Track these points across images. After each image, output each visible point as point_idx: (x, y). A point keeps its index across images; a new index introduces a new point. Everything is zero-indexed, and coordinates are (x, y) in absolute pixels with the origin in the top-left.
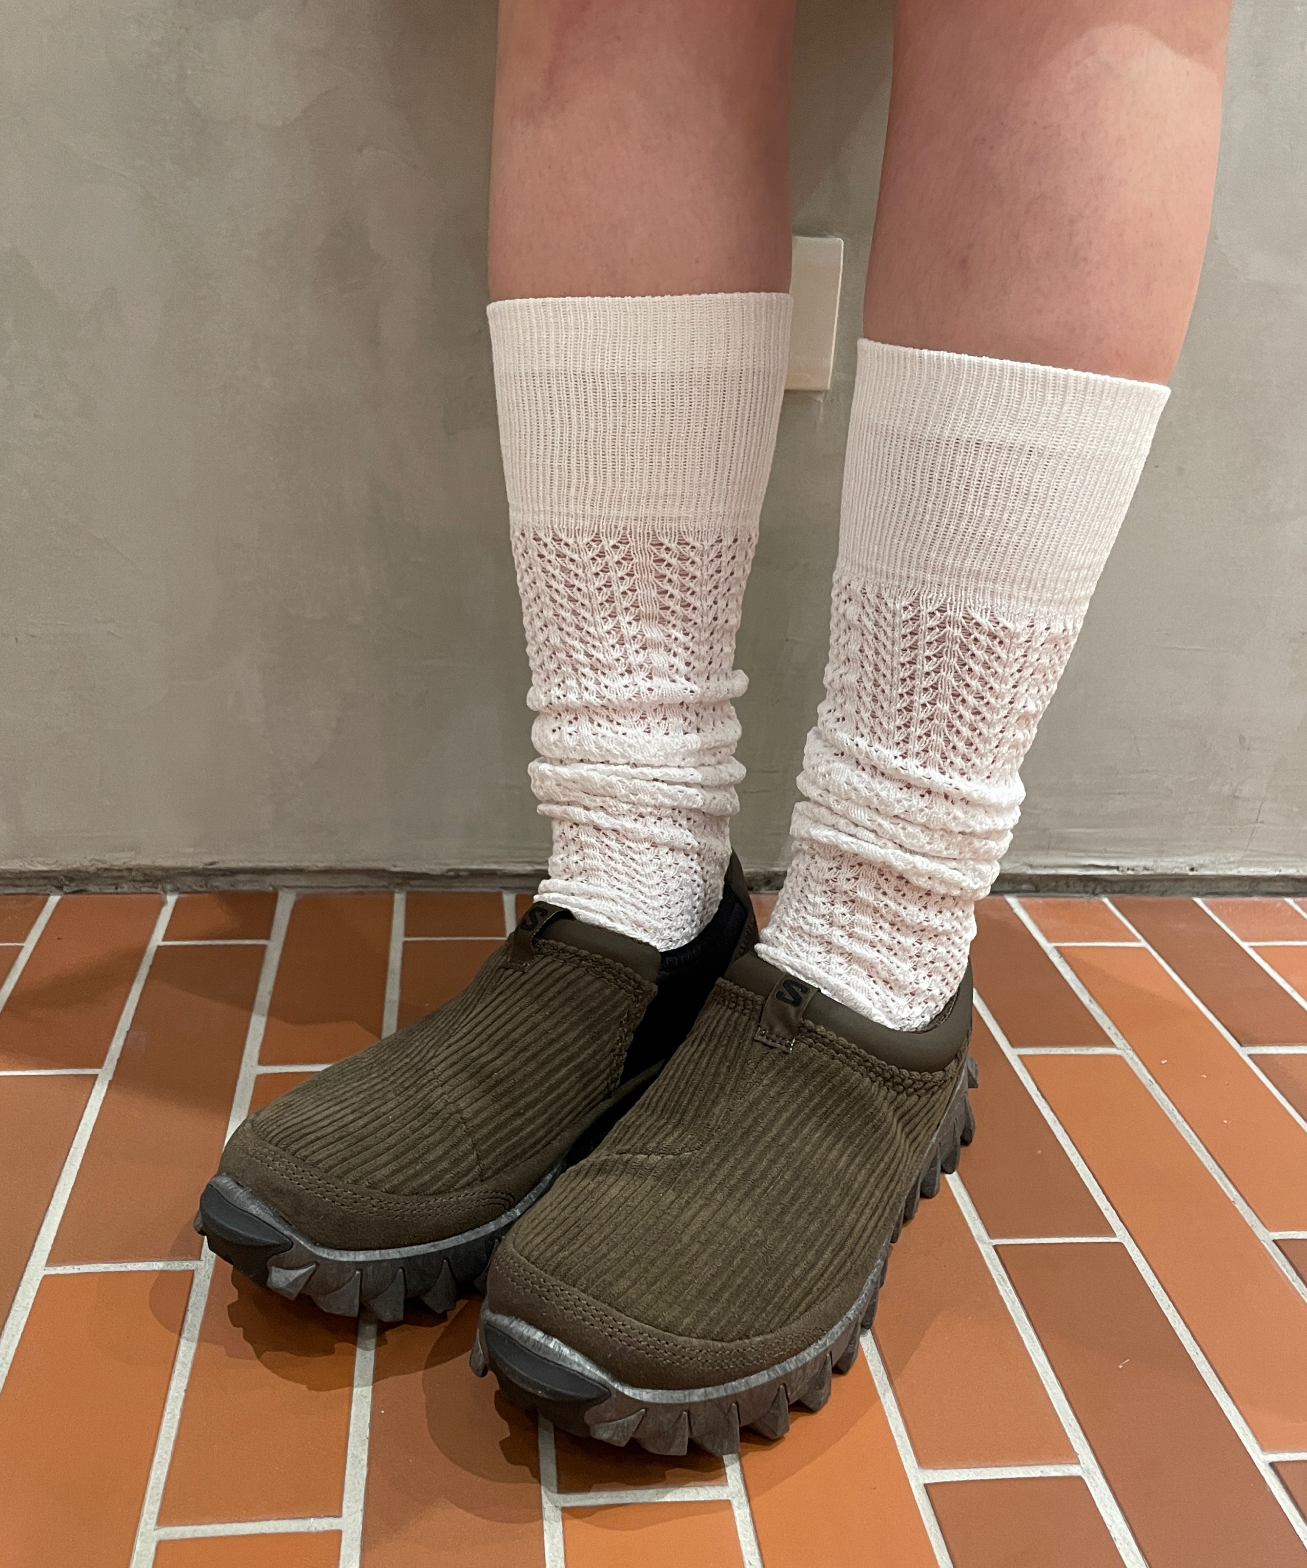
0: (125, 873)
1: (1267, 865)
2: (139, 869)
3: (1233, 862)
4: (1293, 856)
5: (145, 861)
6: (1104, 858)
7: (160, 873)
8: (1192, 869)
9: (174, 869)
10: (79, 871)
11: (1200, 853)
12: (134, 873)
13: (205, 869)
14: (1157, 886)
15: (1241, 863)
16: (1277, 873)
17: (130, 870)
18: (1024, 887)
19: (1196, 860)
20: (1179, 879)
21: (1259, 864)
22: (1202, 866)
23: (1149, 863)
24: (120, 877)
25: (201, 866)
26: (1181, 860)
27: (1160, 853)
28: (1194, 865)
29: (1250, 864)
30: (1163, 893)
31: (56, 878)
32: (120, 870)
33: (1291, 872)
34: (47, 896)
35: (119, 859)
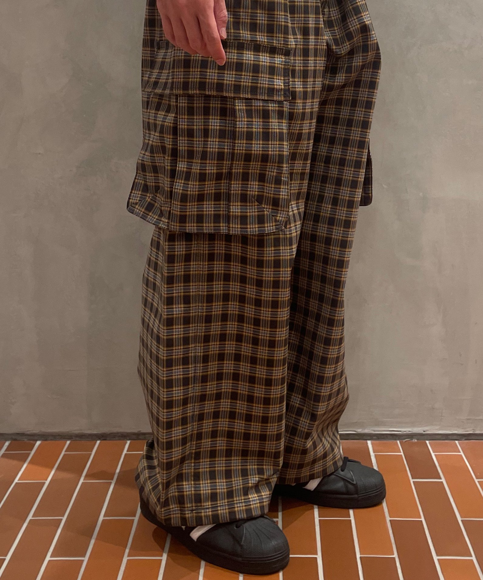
1: (448, 430)
2: (120, 433)
3: (437, 429)
4: (456, 427)
5: (122, 430)
6: (396, 428)
7: (126, 434)
8: (424, 432)
9: (129, 433)
10: (105, 433)
11: (426, 426)
13: (137, 433)
14: (416, 437)
15: (440, 430)
16: (451, 433)
17: (118, 433)
18: (374, 438)
19: (425, 428)
21: (445, 430)
22: (427, 430)
23: (410, 430)
24: (115, 435)
26: (420, 429)
27: (413, 426)
28: (425, 430)
29: (442, 430)
30: (418, 439)
31: (100, 435)
32: (115, 433)
33: (456, 432)
34: (97, 440)
35: (116, 430)
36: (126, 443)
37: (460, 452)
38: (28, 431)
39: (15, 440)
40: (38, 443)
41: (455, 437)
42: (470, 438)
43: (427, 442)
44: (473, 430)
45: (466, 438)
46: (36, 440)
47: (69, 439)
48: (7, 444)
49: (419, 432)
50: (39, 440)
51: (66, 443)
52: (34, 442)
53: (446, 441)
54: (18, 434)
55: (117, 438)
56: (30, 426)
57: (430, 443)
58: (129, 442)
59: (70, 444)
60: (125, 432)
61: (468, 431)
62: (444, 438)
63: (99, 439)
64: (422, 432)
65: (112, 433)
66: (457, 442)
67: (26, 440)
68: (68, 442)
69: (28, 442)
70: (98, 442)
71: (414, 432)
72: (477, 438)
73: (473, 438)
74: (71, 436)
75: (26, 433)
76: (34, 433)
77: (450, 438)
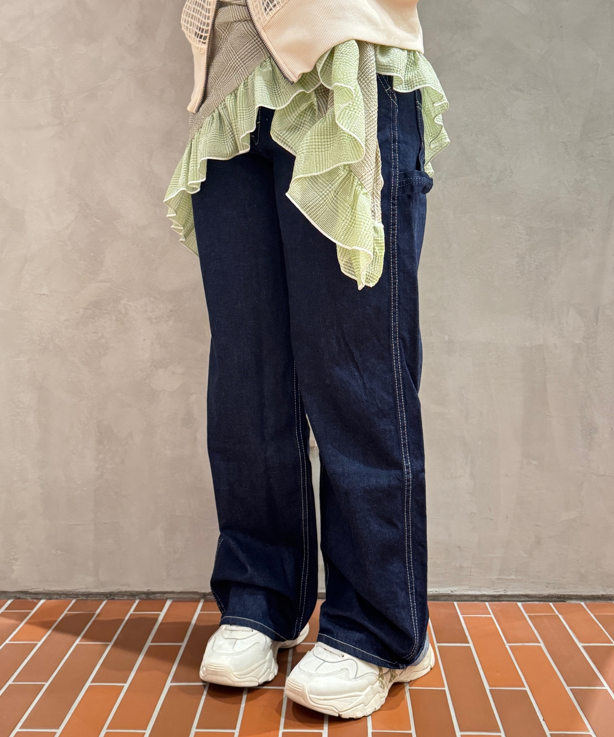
0: (125, 593)
1: (477, 590)
2: (129, 592)
3: (466, 590)
4: (485, 587)
7: (135, 593)
9: (139, 592)
10: (112, 592)
11: (454, 586)
12: (128, 593)
13: (147, 592)
14: (443, 598)
16: (481, 593)
19: (452, 589)
20: (450, 596)
21: (474, 590)
22: (455, 591)
23: (437, 590)
24: (124, 595)
25: (146, 591)
26: (447, 589)
27: (440, 587)
28: (452, 590)
29: (471, 590)
30: (445, 601)
31: (106, 595)
32: (124, 592)
33: (486, 593)
34: (103, 600)
35: (124, 589)
36: (135, 602)
37: (490, 614)
38: (32, 589)
39: (19, 598)
40: (42, 601)
41: (485, 598)
43: (455, 603)
44: (505, 590)
45: (497, 599)
46: (40, 599)
47: (73, 598)
48: (9, 602)
49: (447, 592)
50: (44, 599)
51: (70, 601)
52: (37, 601)
53: (475, 602)
54: (22, 592)
55: (126, 598)
56: (33, 584)
57: (458, 605)
58: (137, 601)
59: (76, 602)
61: (499, 592)
63: (107, 598)
64: (450, 592)
65: (120, 592)
66: (487, 603)
67: (29, 599)
68: (74, 601)
69: (31, 600)
71: (441, 592)
72: (509, 599)
73: (505, 599)
74: (77, 595)
75: (30, 591)
76: (38, 591)
77: (480, 599)
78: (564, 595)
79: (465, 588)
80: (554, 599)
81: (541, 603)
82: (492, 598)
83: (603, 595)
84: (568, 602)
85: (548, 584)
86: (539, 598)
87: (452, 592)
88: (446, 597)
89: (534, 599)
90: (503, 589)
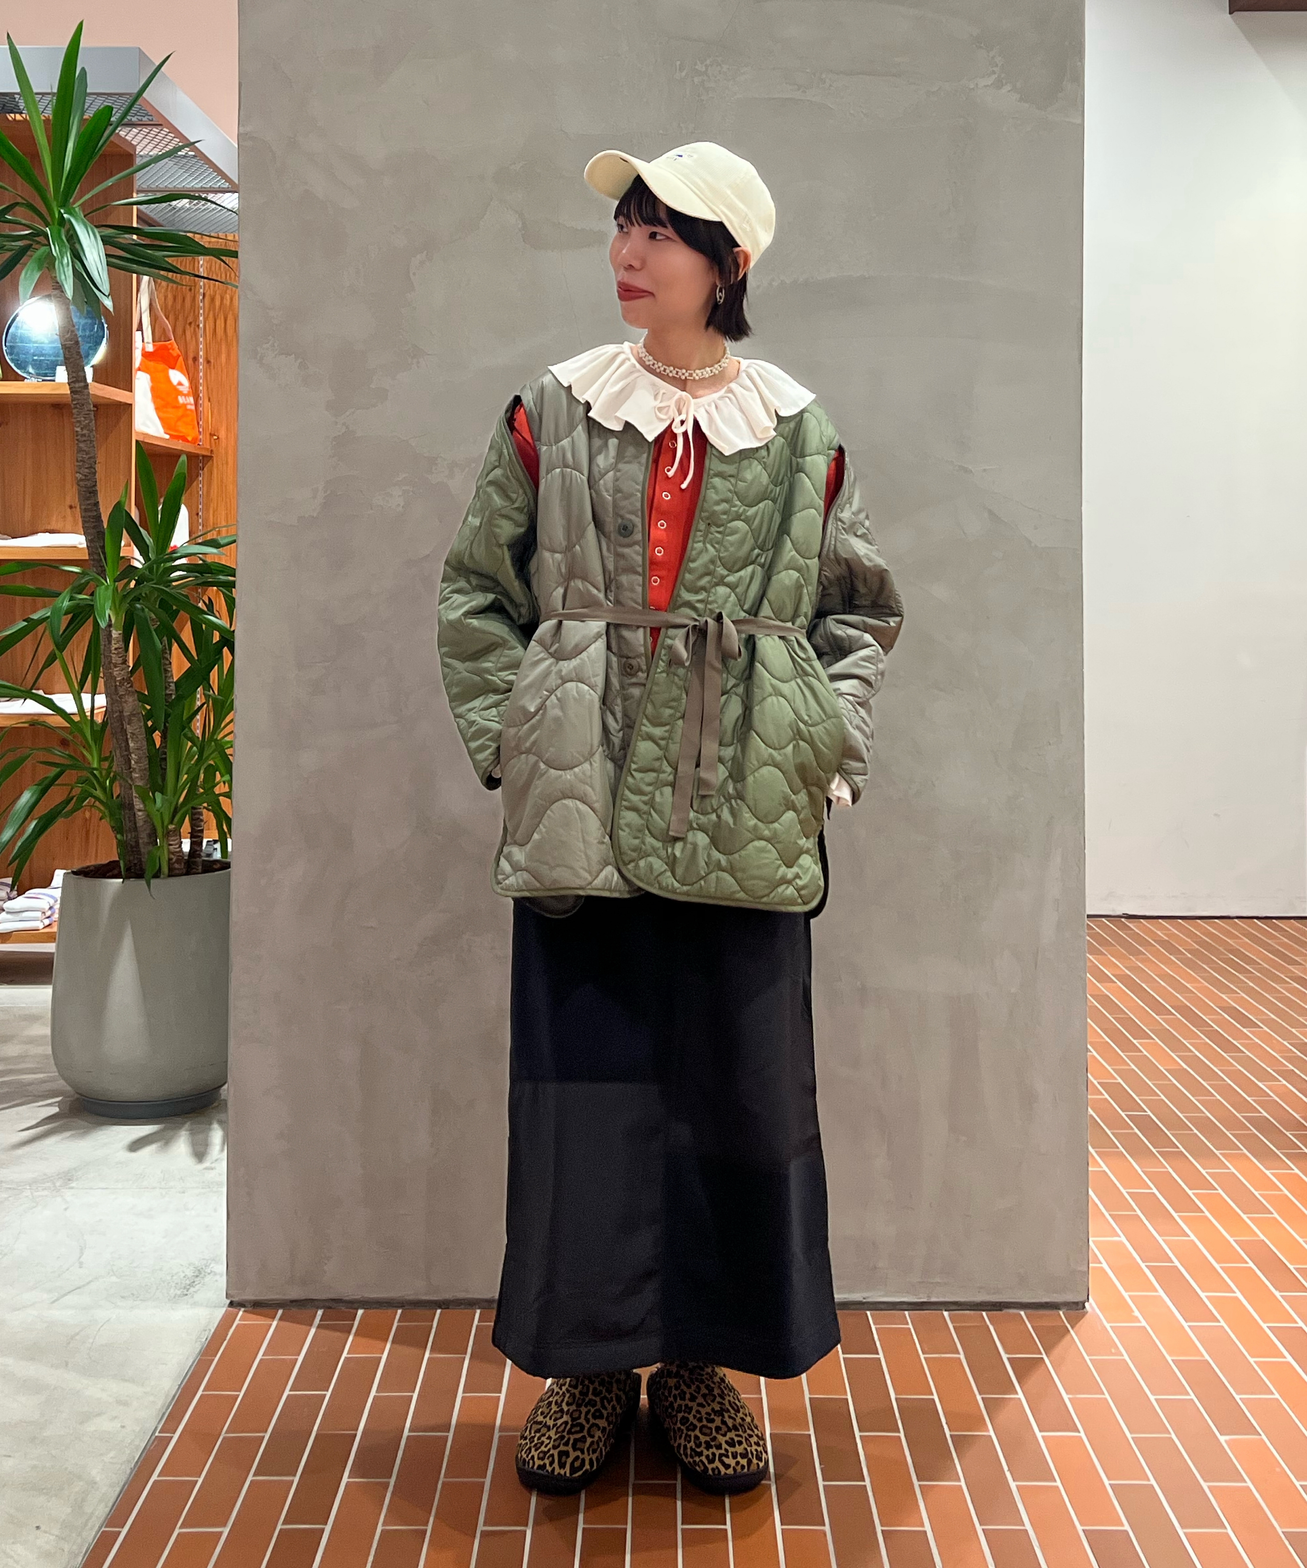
0: (461, 1301)
3: (881, 1296)
5: (470, 1296)
11: (867, 1291)
14: (853, 1306)
16: (899, 1300)
17: (464, 1300)
22: (868, 1297)
26: (858, 1295)
27: (850, 1291)
29: (888, 1296)
30: (855, 1309)
34: (436, 1310)
35: (461, 1295)
36: (475, 1313)
37: (908, 1326)
38: (347, 1296)
39: (330, 1308)
40: (360, 1312)
41: (905, 1307)
42: (924, 1308)
43: (868, 1313)
44: (928, 1297)
45: (918, 1308)
46: (357, 1309)
47: (399, 1307)
48: (320, 1313)
49: (857, 1300)
50: (362, 1308)
51: (396, 1312)
52: (355, 1311)
53: (891, 1311)
54: (335, 1300)
55: (463, 1307)
56: (348, 1290)
57: (871, 1314)
58: (478, 1311)
59: (402, 1312)
60: (475, 1299)
61: (921, 1298)
62: (892, 1308)
63: (440, 1307)
64: (861, 1299)
65: (458, 1300)
66: (906, 1313)
67: (343, 1308)
68: (399, 1311)
69: (346, 1310)
70: (439, 1311)
71: (850, 1300)
72: (933, 1307)
73: (928, 1307)
74: (403, 1303)
75: (345, 1298)
76: (355, 1299)
77: (898, 1307)
78: (1001, 1303)
79: (879, 1294)
80: (989, 1308)
81: (972, 1312)
82: (913, 1306)
83: (1047, 1303)
84: (1006, 1311)
85: (981, 1288)
86: (970, 1306)
87: (864, 1299)
88: (858, 1306)
89: (964, 1308)
90: (926, 1295)
